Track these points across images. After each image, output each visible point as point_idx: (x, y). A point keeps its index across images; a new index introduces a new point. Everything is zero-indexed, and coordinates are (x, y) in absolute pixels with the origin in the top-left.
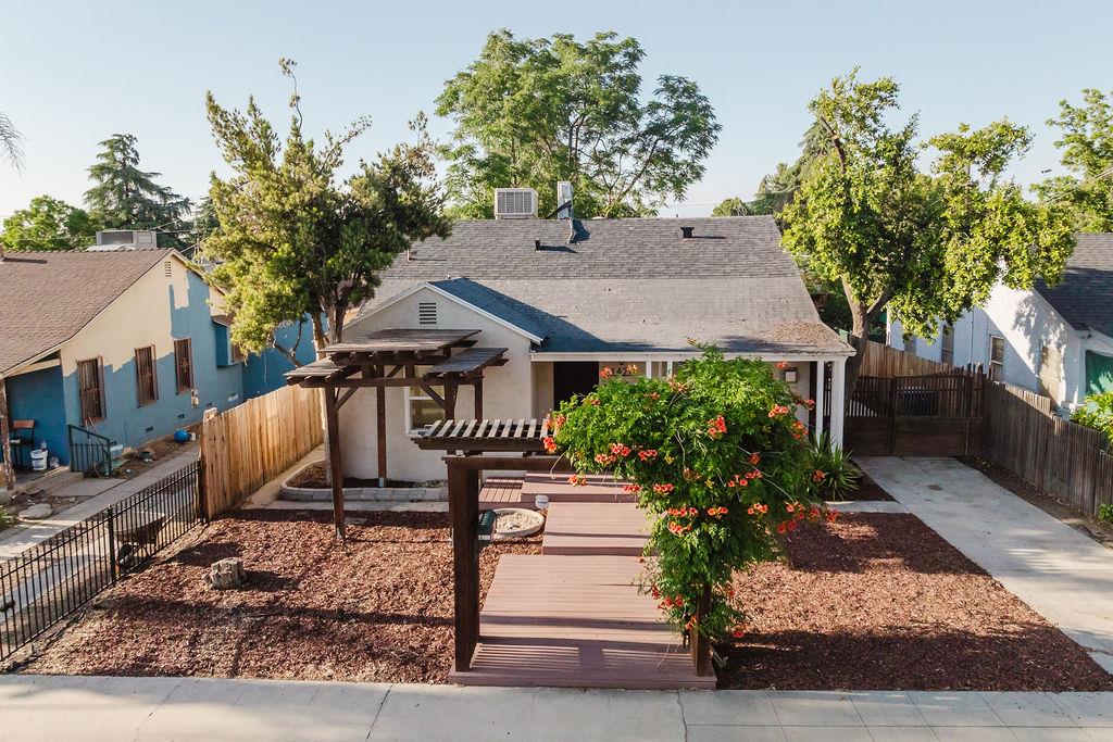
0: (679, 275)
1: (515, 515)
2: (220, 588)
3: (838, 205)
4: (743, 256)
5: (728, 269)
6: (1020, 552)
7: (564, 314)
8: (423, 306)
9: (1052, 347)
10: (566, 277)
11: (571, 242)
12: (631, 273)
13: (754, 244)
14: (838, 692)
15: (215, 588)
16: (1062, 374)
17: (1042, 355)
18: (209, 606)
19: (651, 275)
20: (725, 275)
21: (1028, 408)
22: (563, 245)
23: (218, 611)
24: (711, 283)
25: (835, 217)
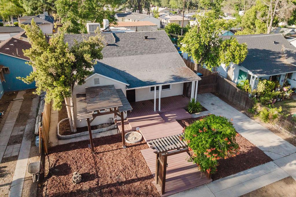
0: (148, 53)
1: (132, 134)
2: (78, 183)
3: (198, 43)
4: (162, 45)
5: (160, 50)
6: (239, 123)
7: (125, 70)
8: (95, 79)
9: (231, 67)
10: (119, 56)
11: (116, 42)
12: (136, 53)
13: (163, 41)
14: (232, 176)
15: (77, 183)
16: (234, 74)
17: (228, 69)
18: (80, 190)
19: (142, 53)
20: (160, 52)
21: (230, 84)
22: (113, 43)
23: (85, 191)
24: (158, 55)
25: (197, 46)
